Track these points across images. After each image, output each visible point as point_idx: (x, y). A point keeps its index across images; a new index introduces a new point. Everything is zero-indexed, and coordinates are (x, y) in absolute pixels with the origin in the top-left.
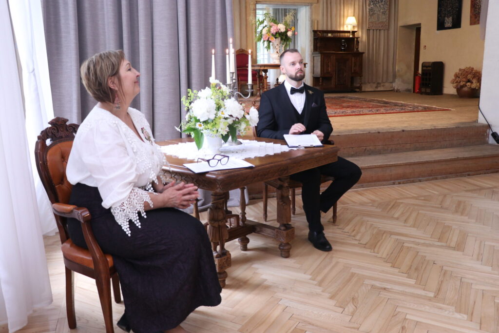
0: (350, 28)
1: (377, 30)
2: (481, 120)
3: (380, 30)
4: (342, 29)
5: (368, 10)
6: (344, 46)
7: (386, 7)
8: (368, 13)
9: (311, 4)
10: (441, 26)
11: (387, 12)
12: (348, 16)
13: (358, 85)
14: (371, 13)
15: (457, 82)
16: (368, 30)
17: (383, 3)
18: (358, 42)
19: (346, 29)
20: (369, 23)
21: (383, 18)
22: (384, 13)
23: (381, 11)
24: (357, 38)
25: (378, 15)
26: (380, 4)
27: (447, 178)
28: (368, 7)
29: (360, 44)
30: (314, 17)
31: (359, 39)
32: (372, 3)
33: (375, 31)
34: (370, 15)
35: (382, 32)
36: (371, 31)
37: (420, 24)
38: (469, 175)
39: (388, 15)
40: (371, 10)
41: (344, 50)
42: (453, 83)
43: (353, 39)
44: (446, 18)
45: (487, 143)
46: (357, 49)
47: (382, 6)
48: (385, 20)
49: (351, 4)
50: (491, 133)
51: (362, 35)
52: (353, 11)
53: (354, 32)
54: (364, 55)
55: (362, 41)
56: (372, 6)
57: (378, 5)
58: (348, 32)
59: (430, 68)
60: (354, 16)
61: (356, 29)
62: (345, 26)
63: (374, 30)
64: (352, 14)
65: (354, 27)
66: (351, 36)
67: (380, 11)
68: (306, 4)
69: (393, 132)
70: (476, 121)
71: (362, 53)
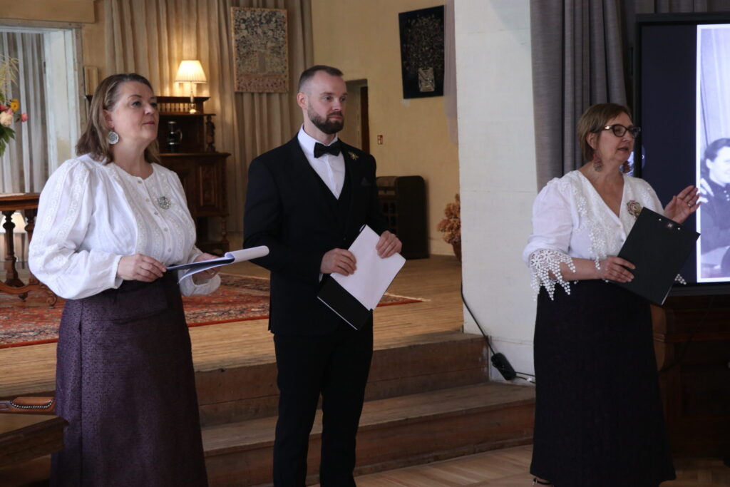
0: (188, 91)
1: (260, 94)
2: (470, 328)
3: (269, 94)
4: (167, 93)
5: (233, 43)
6: (175, 137)
7: (282, 36)
8: (234, 50)
9: (77, 26)
10: (411, 89)
11: (285, 49)
12: (181, 59)
13: (220, 239)
14: (244, 51)
15: (451, 228)
16: (239, 95)
17: (273, 25)
18: (212, 127)
19: (178, 93)
20: (239, 76)
21: (276, 64)
22: (276, 51)
23: (269, 45)
24: (209, 116)
25: (262, 56)
26: (265, 27)
27: (384, 469)
28: (233, 34)
29: (218, 132)
30: (87, 60)
31: (216, 120)
32: (243, 26)
33: (256, 96)
34: (240, 56)
35: (276, 98)
36: (246, 98)
37: (365, 81)
38: (437, 458)
39: (286, 57)
40: (242, 43)
41: (176, 148)
42: (444, 230)
43: (198, 118)
44: (420, 70)
45: (485, 379)
46: (211, 144)
47: (270, 33)
48: (280, 69)
49: (189, 26)
50: (491, 355)
51: (222, 108)
52: (193, 44)
53: (199, 101)
54: (229, 159)
55: (223, 124)
56: (245, 33)
57: (259, 31)
58: (185, 100)
59: (392, 193)
60: (198, 58)
61: (205, 93)
62: (176, 85)
63: (253, 94)
64: (193, 54)
65: (199, 86)
66: (193, 111)
67: (265, 45)
68: (64, 26)
69: (258, 367)
70: (461, 330)
71: (226, 155)
